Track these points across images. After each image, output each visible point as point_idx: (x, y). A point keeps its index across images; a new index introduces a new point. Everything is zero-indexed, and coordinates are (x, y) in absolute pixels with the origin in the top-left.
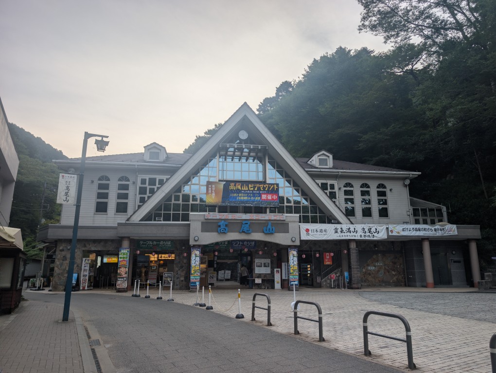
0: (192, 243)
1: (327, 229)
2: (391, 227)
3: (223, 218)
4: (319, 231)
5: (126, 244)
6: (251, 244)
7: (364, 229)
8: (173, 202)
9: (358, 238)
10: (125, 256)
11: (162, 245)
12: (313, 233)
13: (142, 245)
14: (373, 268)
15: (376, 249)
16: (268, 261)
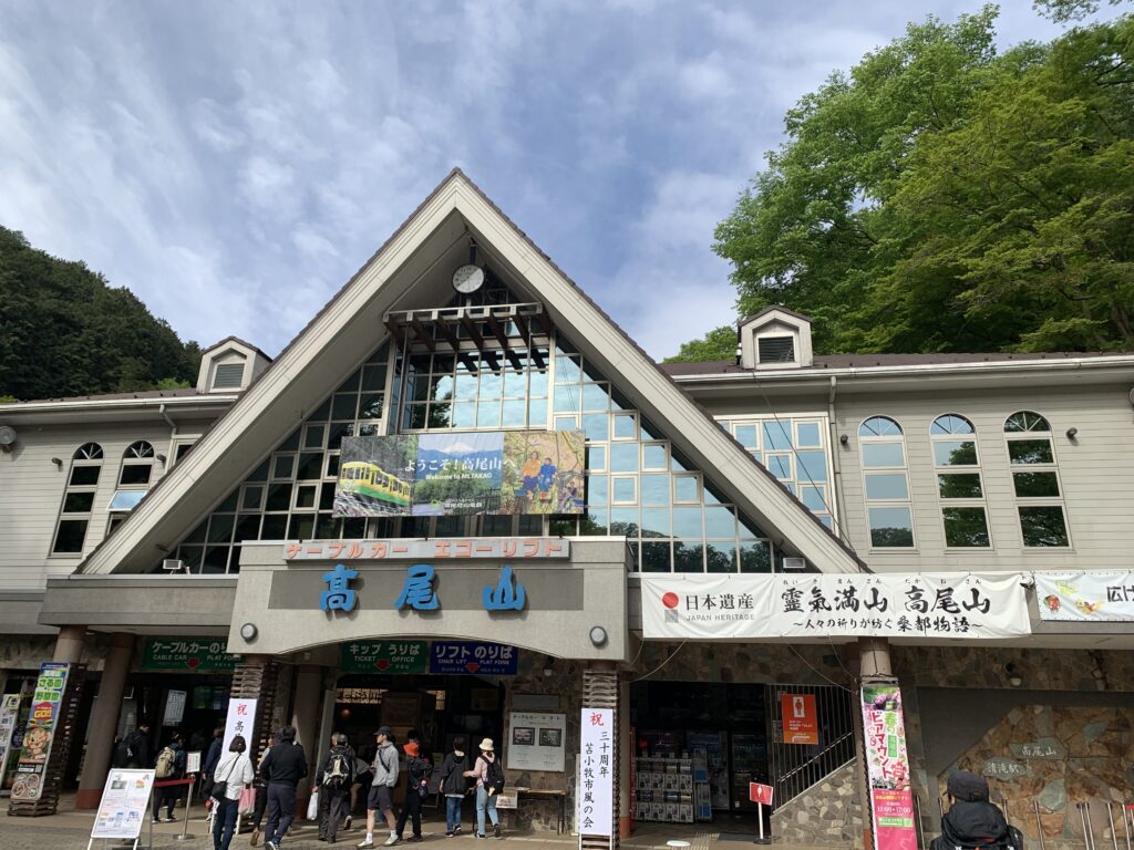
0: (236, 646)
1: (753, 593)
2: (1047, 583)
3: (342, 556)
4: (718, 602)
5: (65, 648)
6: (498, 657)
7: (916, 592)
9: (894, 631)
10: (51, 690)
11: (214, 655)
12: (693, 612)
13: (157, 654)
14: (1013, 768)
15: (1016, 682)
16: (563, 722)
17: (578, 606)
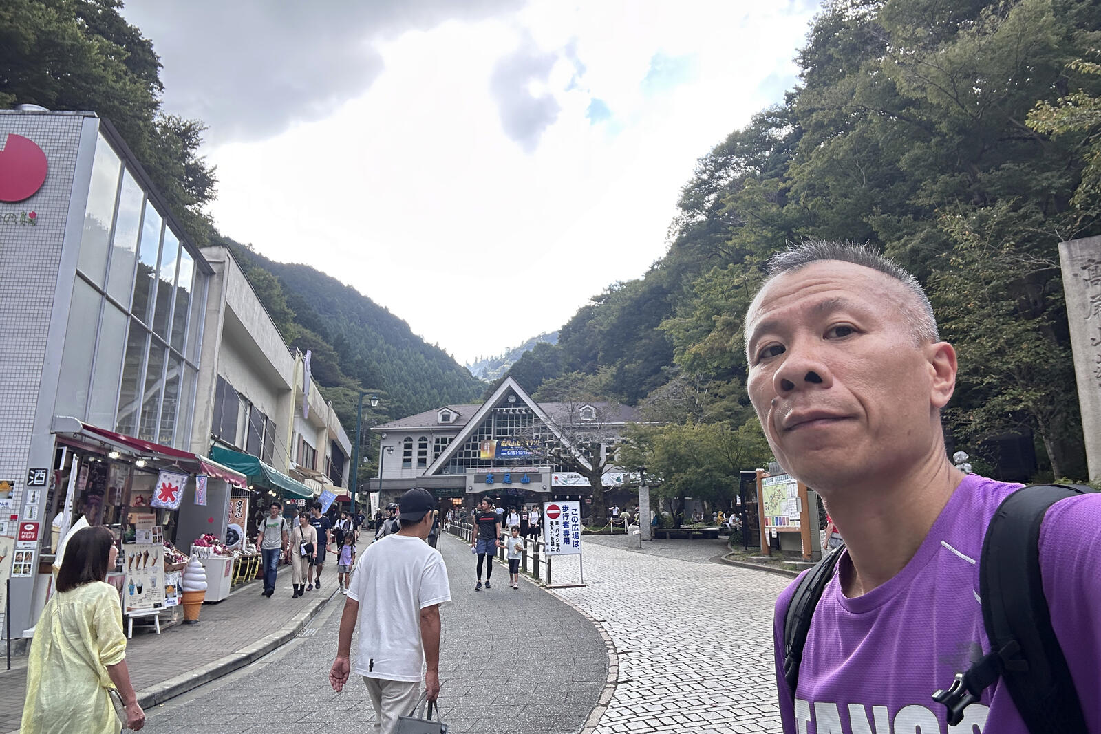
0: (467, 491)
3: (490, 472)
17: (540, 481)
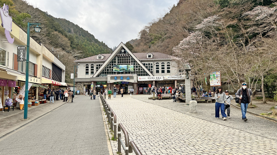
0: (108, 82)
1: (146, 78)
2: (164, 77)
5: (93, 83)
6: (127, 82)
7: (157, 77)
8: (104, 71)
9: (155, 80)
11: (103, 83)
12: (142, 79)
16: (132, 87)
17: (133, 79)
